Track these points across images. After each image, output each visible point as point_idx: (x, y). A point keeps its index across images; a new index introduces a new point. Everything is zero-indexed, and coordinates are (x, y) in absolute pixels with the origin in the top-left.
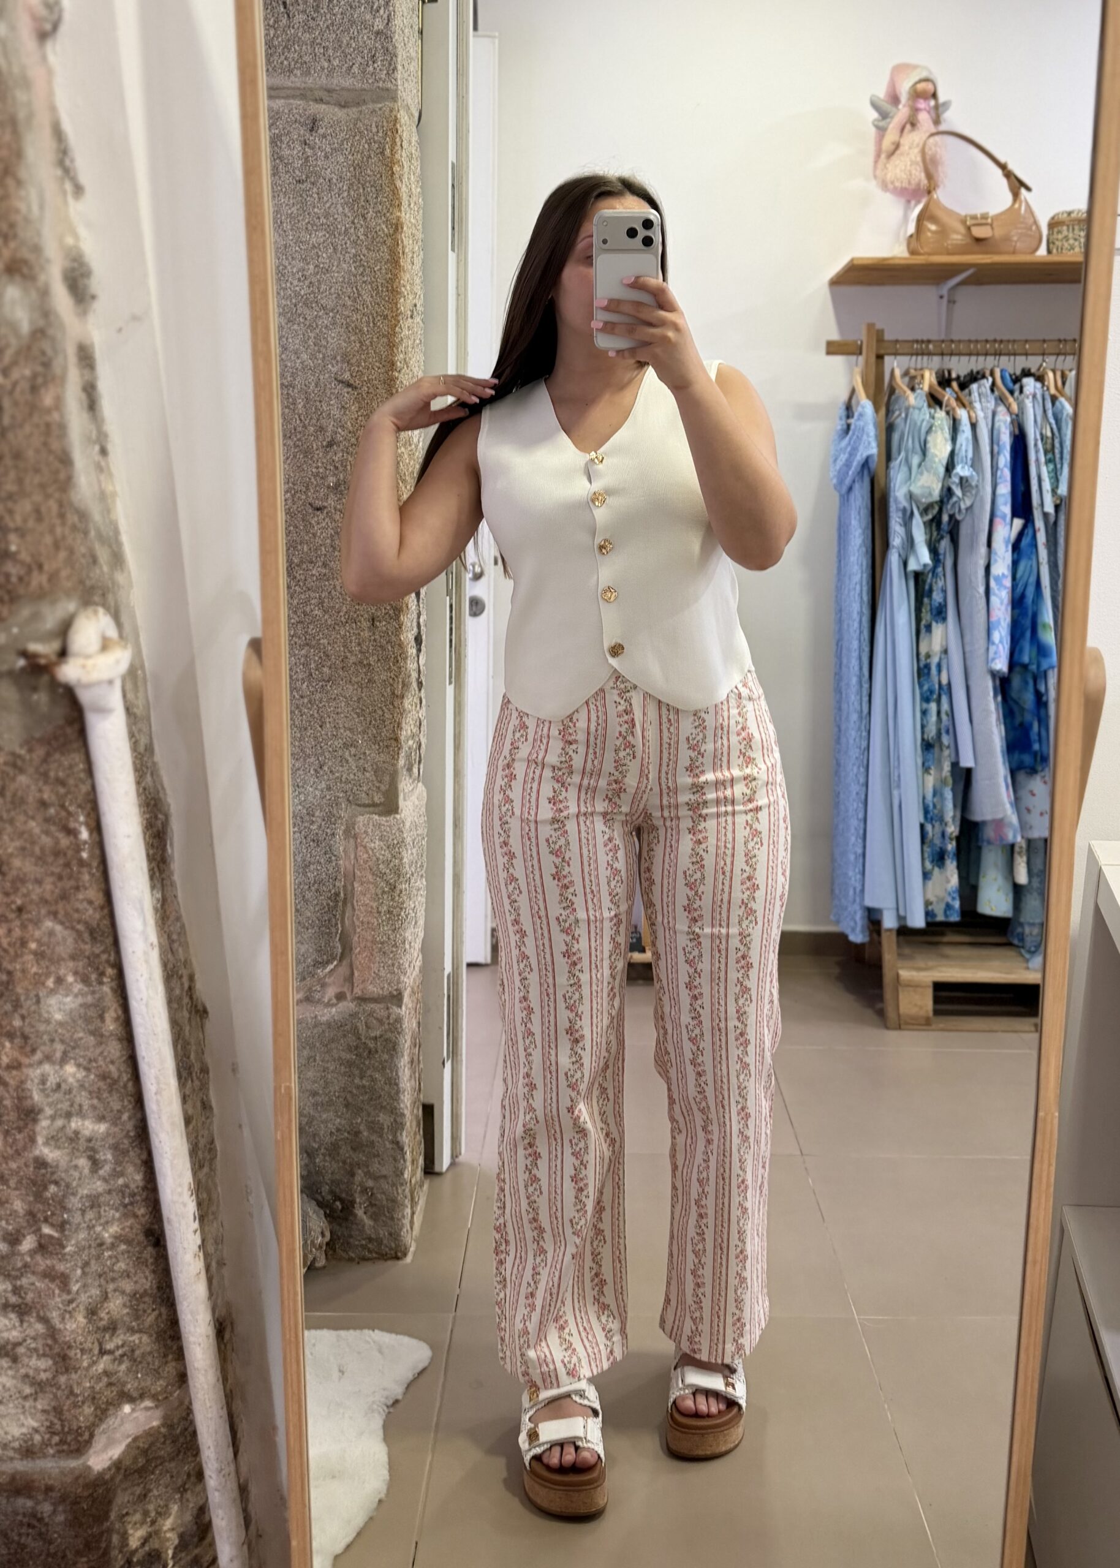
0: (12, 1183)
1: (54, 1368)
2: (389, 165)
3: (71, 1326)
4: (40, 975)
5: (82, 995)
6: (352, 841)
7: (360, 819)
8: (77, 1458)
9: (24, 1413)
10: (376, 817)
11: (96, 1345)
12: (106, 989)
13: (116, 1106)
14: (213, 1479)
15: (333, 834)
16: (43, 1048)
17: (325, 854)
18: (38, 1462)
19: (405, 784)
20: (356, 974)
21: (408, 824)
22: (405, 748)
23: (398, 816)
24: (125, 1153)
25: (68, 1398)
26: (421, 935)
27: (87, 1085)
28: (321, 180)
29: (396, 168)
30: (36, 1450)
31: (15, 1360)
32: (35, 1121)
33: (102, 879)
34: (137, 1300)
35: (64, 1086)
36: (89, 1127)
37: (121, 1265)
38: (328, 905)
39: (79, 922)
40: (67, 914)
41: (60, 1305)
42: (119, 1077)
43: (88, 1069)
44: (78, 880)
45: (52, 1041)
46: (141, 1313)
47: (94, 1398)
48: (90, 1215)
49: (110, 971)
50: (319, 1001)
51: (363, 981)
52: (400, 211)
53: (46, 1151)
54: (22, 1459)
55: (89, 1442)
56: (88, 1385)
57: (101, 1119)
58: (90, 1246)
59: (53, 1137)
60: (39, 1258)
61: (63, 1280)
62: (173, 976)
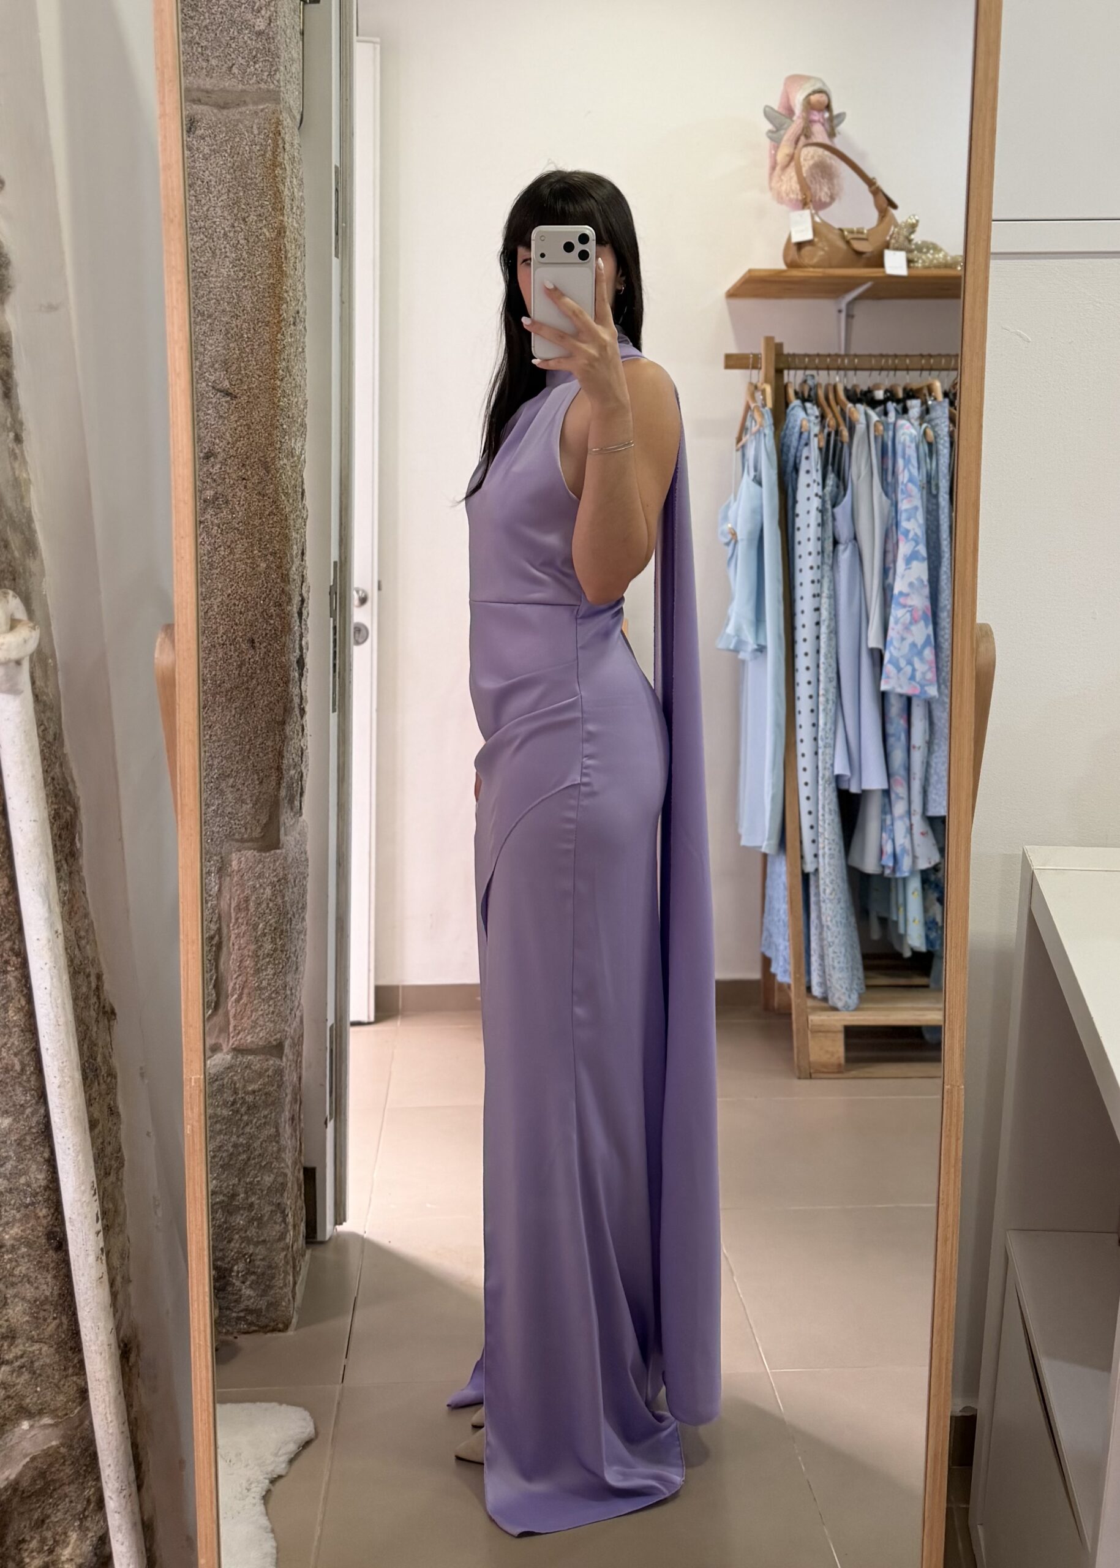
13: (19, 1100)
24: (28, 1150)
34: (37, 1307)
37: (22, 1269)
42: (22, 1070)
46: (41, 1321)
62: (80, 973)
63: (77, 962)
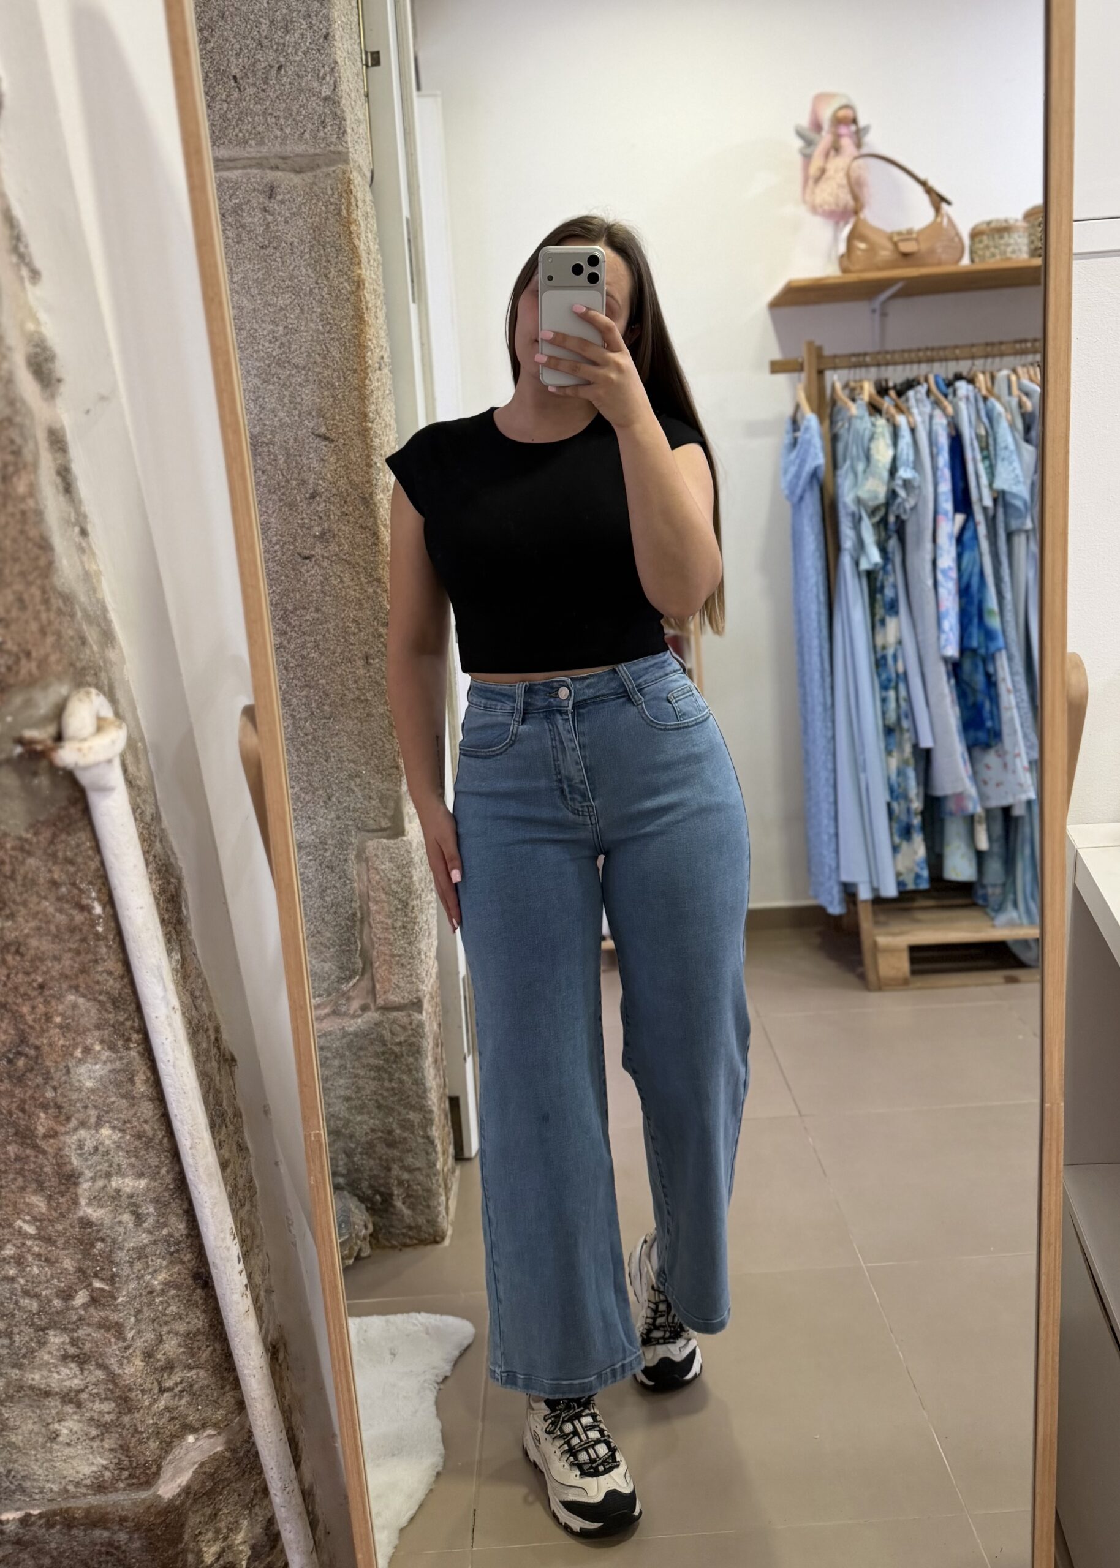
0: (60, 1243)
1: (117, 1410)
2: (347, 224)
3: (129, 1370)
4: (68, 1048)
5: (110, 1061)
6: (364, 864)
7: (370, 843)
8: (148, 1490)
9: (92, 1453)
10: (385, 841)
11: (156, 1384)
12: (133, 1053)
13: (154, 1162)
14: (278, 1496)
15: (346, 860)
16: (77, 1115)
17: (340, 878)
18: (110, 1495)
20: (378, 986)
21: (414, 845)
23: (405, 838)
24: (166, 1205)
25: (133, 1436)
26: (435, 943)
27: (123, 1145)
28: (284, 244)
29: (353, 228)
30: (106, 1485)
31: (79, 1405)
32: (76, 1184)
33: (119, 950)
34: (191, 1339)
35: (101, 1148)
36: (129, 1184)
37: (173, 1309)
39: (100, 994)
40: (88, 987)
41: (117, 1352)
42: (154, 1135)
43: (123, 1131)
44: (95, 953)
45: (86, 1107)
46: (195, 1350)
47: (158, 1433)
48: (138, 1266)
49: (135, 1037)
50: (345, 1014)
51: (385, 993)
52: (360, 268)
53: (90, 1211)
54: (94, 1495)
55: (157, 1474)
56: (151, 1422)
57: (141, 1175)
58: (141, 1295)
59: (95, 1198)
60: (92, 1310)
61: (118, 1329)
62: (198, 1031)
63: (195, 1021)
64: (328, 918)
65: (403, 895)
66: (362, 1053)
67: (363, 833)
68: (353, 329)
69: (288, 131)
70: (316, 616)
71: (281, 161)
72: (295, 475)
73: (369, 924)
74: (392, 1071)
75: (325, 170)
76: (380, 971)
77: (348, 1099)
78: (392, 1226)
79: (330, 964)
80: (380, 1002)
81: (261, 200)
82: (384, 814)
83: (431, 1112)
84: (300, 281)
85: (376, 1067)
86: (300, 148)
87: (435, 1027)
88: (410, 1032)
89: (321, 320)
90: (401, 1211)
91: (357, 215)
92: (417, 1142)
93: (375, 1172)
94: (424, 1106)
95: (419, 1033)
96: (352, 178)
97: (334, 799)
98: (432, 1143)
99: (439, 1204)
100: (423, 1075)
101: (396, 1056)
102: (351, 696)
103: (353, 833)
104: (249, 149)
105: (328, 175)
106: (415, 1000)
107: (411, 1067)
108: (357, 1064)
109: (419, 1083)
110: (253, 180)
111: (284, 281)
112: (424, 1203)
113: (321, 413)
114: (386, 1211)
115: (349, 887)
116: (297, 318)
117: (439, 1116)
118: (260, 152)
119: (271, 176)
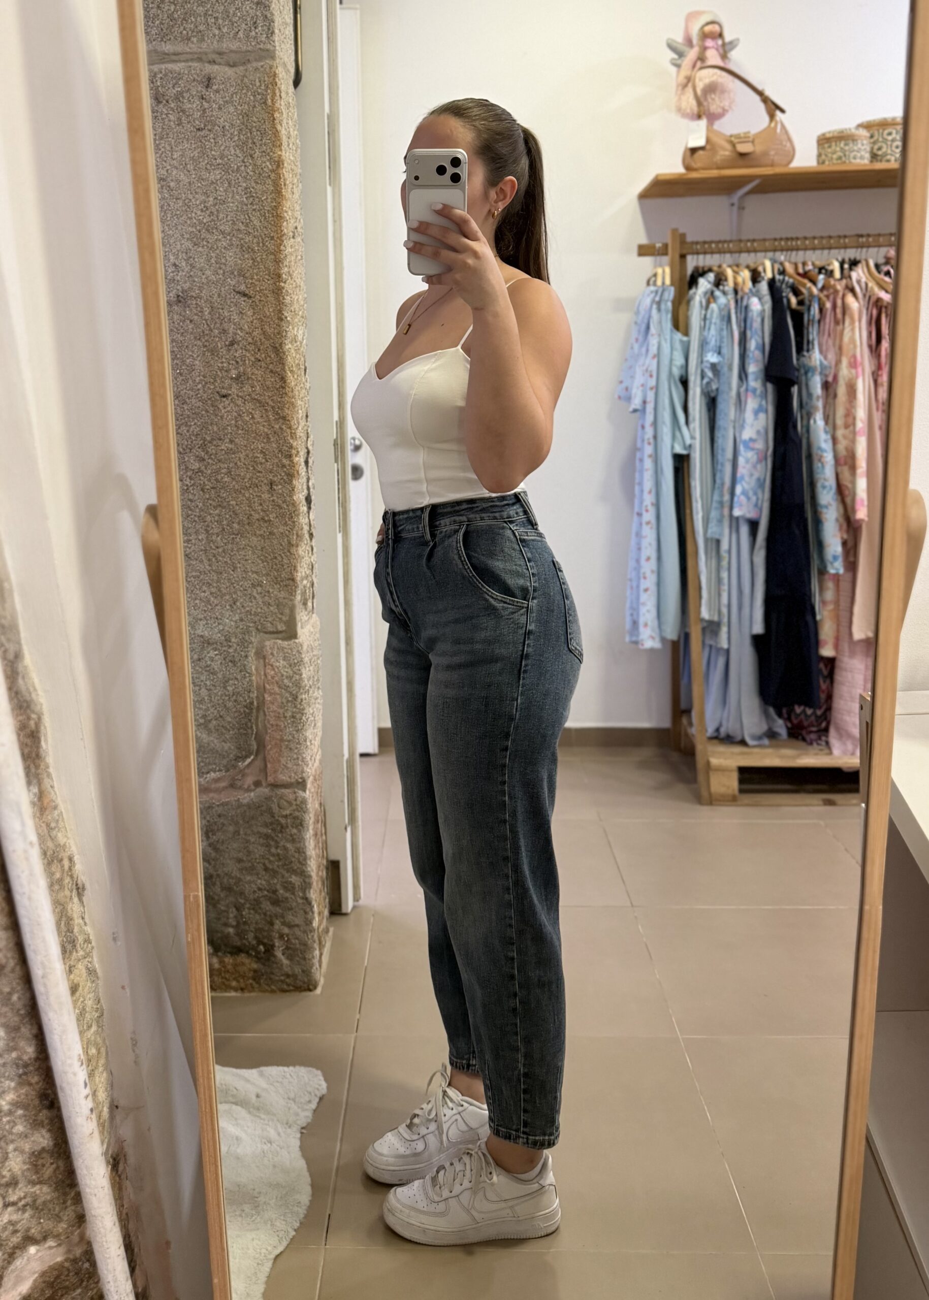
2: (270, 112)
6: (262, 661)
7: (267, 643)
10: (280, 642)
15: (246, 656)
17: (241, 671)
19: (301, 616)
20: (269, 766)
21: (305, 648)
22: (301, 587)
23: (297, 641)
24: (17, 1029)
26: (320, 734)
28: (217, 128)
29: (276, 115)
38: (244, 711)
50: (240, 788)
51: (275, 772)
52: (281, 150)
64: (230, 704)
65: (294, 690)
66: (253, 822)
67: (262, 634)
68: (272, 202)
69: (225, 30)
70: (230, 446)
71: (217, 56)
72: (218, 325)
73: (264, 711)
74: (278, 840)
75: (255, 64)
76: (271, 752)
77: (240, 861)
78: (273, 974)
79: (229, 744)
80: (270, 779)
81: (200, 89)
82: (280, 619)
83: (310, 877)
84: (229, 160)
85: (265, 835)
86: (234, 45)
87: (317, 806)
88: (295, 807)
89: (245, 194)
90: (281, 960)
91: (280, 105)
92: (297, 902)
93: (260, 926)
94: (304, 871)
95: (302, 809)
96: (277, 72)
97: (238, 604)
98: (310, 903)
99: (313, 957)
100: (304, 844)
101: (282, 827)
102: (257, 516)
103: (254, 634)
104: (190, 45)
105: (256, 69)
106: (300, 780)
107: (295, 837)
108: (249, 832)
109: (301, 851)
110: (193, 72)
111: (216, 159)
112: (300, 955)
113: (241, 273)
114: (268, 960)
115: (247, 679)
116: (225, 191)
117: (317, 882)
118: (201, 48)
119: (209, 69)
